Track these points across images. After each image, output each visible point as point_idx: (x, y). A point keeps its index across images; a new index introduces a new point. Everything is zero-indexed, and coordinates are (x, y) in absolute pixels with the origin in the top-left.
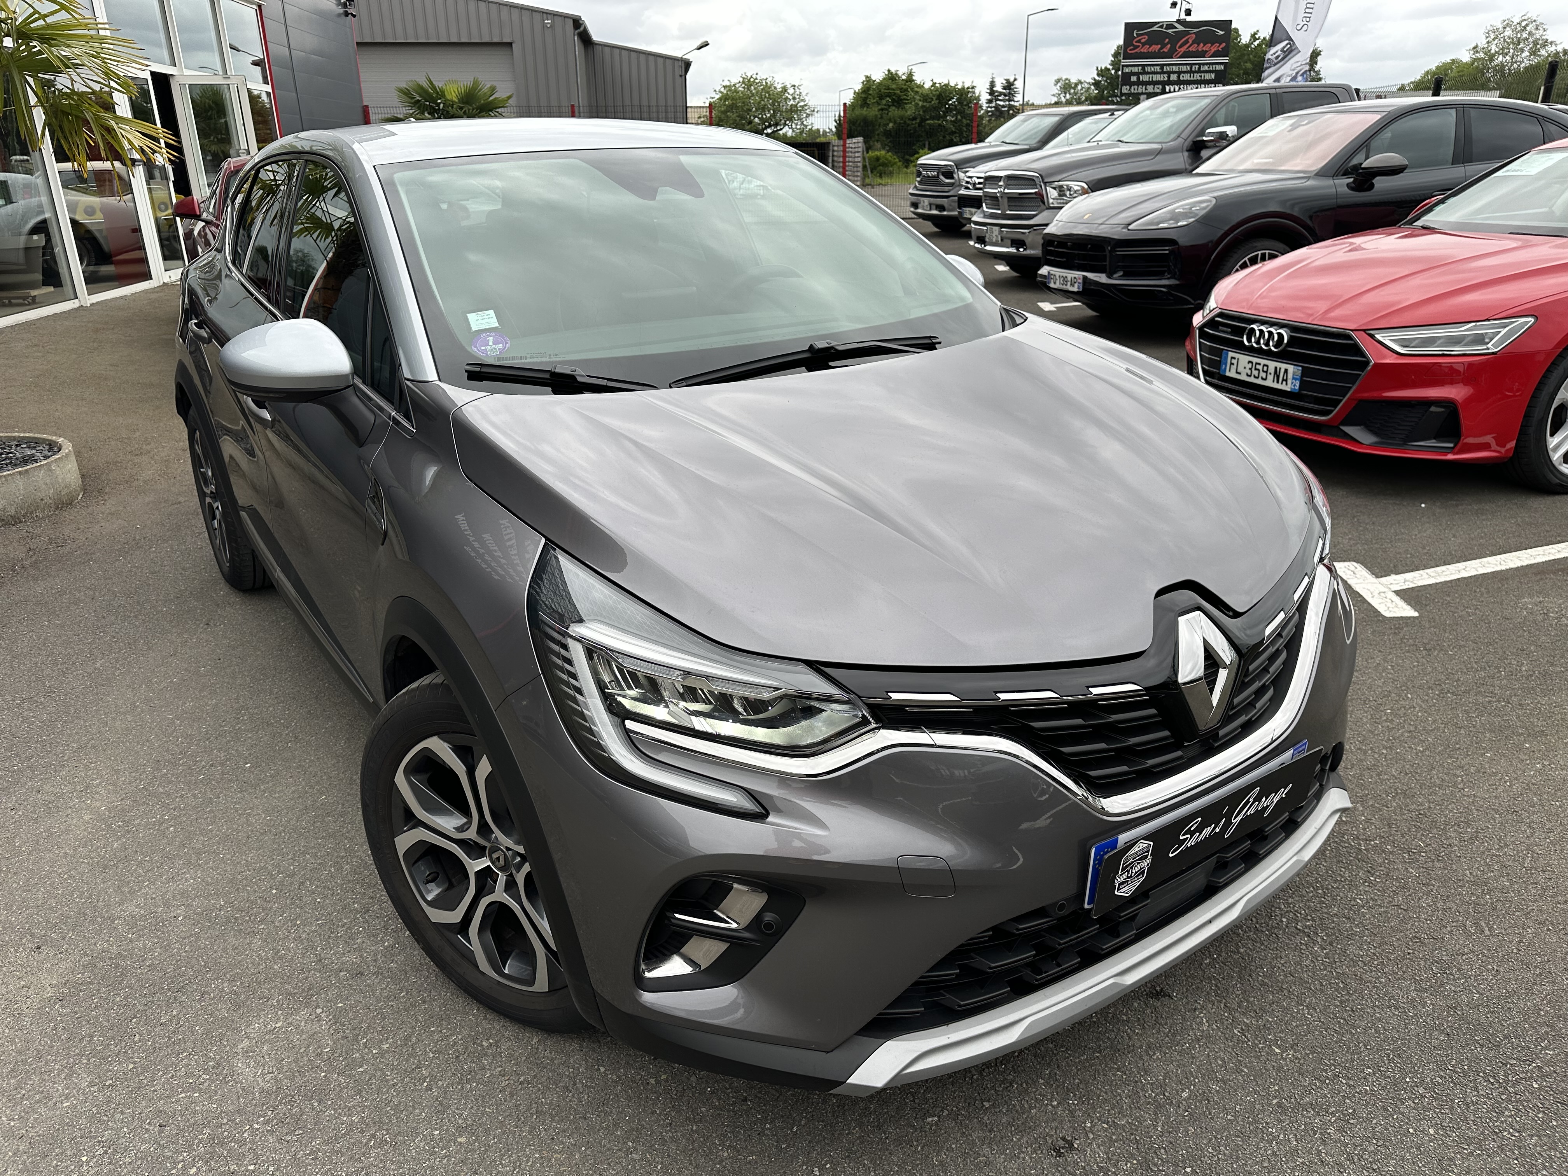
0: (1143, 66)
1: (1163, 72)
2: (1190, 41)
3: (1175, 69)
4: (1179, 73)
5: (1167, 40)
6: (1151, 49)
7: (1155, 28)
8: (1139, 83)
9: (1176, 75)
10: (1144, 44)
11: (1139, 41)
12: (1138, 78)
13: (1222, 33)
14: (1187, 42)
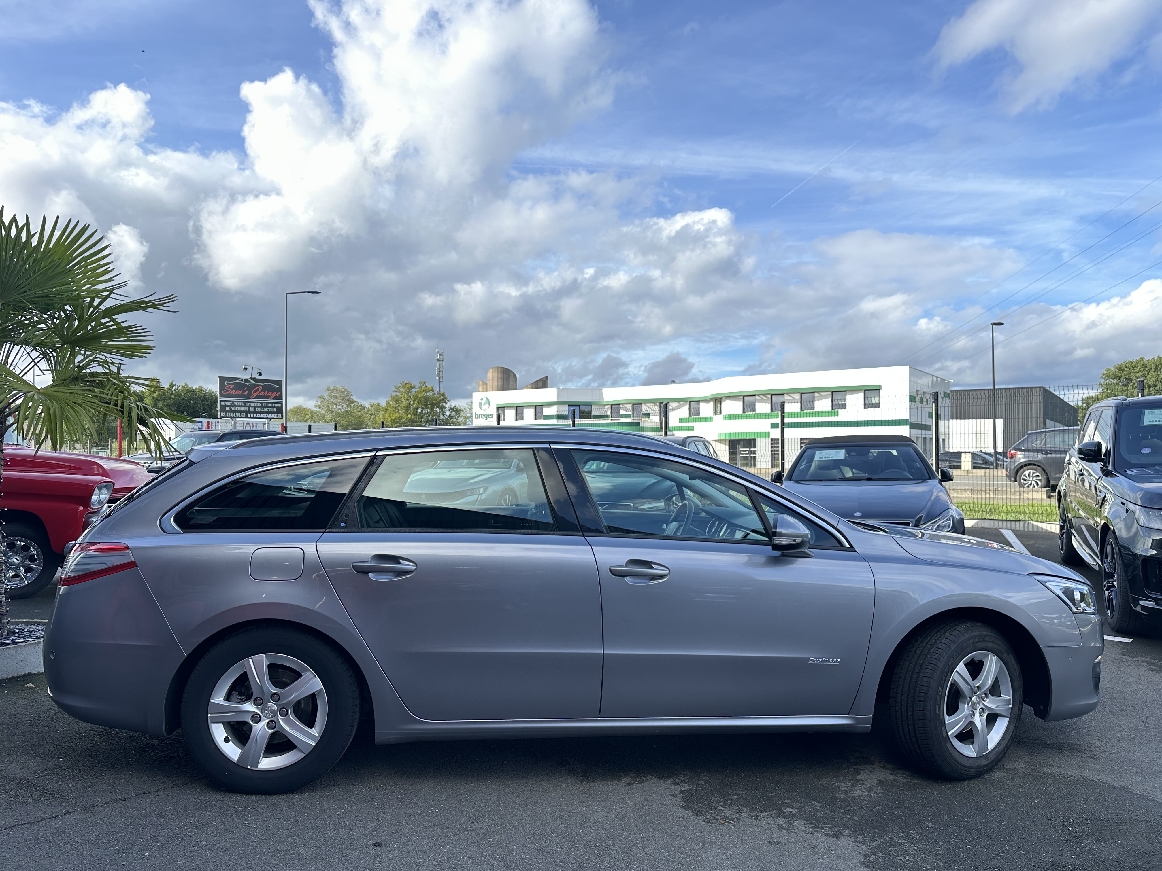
0: (233, 402)
1: (245, 406)
2: (260, 390)
3: (252, 404)
4: (255, 407)
5: (246, 388)
6: (236, 393)
7: (238, 381)
8: (231, 411)
9: (253, 408)
10: (232, 390)
11: (229, 387)
12: (231, 409)
13: (278, 387)
14: (257, 390)
